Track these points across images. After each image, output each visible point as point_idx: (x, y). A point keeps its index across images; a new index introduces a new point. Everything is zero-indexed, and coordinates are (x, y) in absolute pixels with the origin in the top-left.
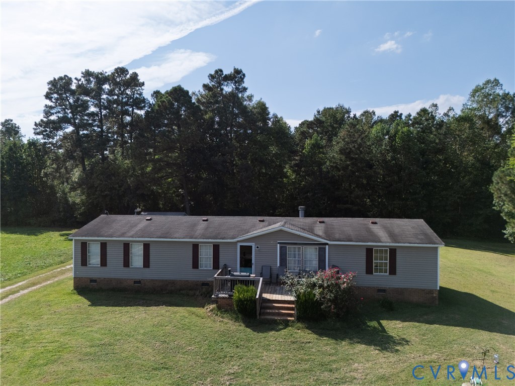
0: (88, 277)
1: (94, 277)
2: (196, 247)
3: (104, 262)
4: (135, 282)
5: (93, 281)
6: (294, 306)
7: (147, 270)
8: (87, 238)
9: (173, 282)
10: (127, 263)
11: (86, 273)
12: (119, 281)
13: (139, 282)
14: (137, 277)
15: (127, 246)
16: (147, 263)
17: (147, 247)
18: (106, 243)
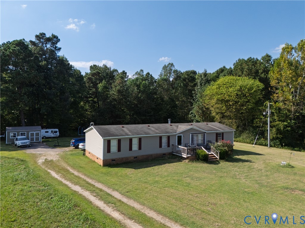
0: (111, 158)
1: (113, 158)
2: (161, 138)
3: (119, 150)
4: (135, 158)
5: (113, 160)
6: (209, 156)
7: (140, 151)
8: (111, 138)
9: (151, 155)
10: (131, 149)
11: (110, 156)
12: (127, 158)
13: (136, 157)
14: (135, 155)
15: (131, 140)
16: (140, 148)
17: (140, 139)
18: (120, 139)
